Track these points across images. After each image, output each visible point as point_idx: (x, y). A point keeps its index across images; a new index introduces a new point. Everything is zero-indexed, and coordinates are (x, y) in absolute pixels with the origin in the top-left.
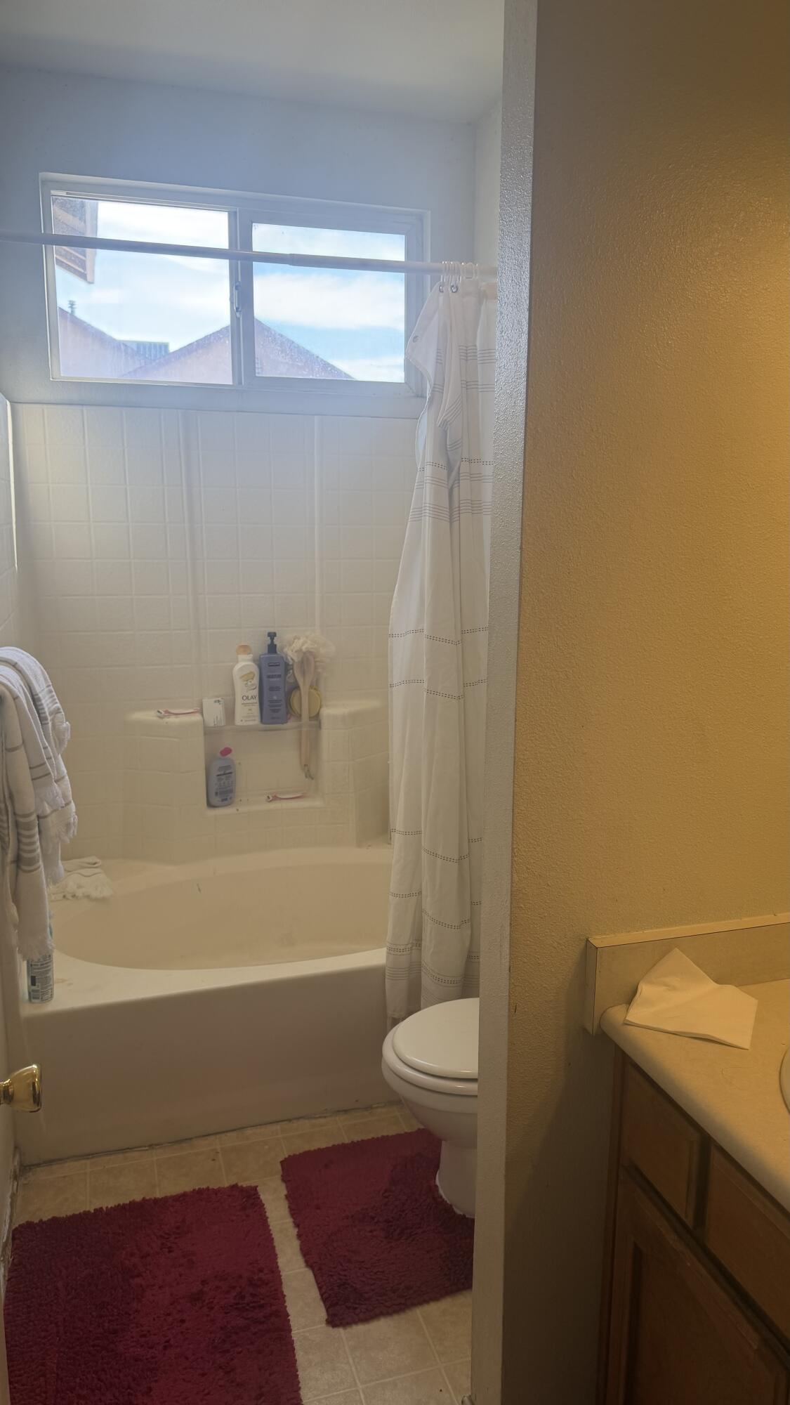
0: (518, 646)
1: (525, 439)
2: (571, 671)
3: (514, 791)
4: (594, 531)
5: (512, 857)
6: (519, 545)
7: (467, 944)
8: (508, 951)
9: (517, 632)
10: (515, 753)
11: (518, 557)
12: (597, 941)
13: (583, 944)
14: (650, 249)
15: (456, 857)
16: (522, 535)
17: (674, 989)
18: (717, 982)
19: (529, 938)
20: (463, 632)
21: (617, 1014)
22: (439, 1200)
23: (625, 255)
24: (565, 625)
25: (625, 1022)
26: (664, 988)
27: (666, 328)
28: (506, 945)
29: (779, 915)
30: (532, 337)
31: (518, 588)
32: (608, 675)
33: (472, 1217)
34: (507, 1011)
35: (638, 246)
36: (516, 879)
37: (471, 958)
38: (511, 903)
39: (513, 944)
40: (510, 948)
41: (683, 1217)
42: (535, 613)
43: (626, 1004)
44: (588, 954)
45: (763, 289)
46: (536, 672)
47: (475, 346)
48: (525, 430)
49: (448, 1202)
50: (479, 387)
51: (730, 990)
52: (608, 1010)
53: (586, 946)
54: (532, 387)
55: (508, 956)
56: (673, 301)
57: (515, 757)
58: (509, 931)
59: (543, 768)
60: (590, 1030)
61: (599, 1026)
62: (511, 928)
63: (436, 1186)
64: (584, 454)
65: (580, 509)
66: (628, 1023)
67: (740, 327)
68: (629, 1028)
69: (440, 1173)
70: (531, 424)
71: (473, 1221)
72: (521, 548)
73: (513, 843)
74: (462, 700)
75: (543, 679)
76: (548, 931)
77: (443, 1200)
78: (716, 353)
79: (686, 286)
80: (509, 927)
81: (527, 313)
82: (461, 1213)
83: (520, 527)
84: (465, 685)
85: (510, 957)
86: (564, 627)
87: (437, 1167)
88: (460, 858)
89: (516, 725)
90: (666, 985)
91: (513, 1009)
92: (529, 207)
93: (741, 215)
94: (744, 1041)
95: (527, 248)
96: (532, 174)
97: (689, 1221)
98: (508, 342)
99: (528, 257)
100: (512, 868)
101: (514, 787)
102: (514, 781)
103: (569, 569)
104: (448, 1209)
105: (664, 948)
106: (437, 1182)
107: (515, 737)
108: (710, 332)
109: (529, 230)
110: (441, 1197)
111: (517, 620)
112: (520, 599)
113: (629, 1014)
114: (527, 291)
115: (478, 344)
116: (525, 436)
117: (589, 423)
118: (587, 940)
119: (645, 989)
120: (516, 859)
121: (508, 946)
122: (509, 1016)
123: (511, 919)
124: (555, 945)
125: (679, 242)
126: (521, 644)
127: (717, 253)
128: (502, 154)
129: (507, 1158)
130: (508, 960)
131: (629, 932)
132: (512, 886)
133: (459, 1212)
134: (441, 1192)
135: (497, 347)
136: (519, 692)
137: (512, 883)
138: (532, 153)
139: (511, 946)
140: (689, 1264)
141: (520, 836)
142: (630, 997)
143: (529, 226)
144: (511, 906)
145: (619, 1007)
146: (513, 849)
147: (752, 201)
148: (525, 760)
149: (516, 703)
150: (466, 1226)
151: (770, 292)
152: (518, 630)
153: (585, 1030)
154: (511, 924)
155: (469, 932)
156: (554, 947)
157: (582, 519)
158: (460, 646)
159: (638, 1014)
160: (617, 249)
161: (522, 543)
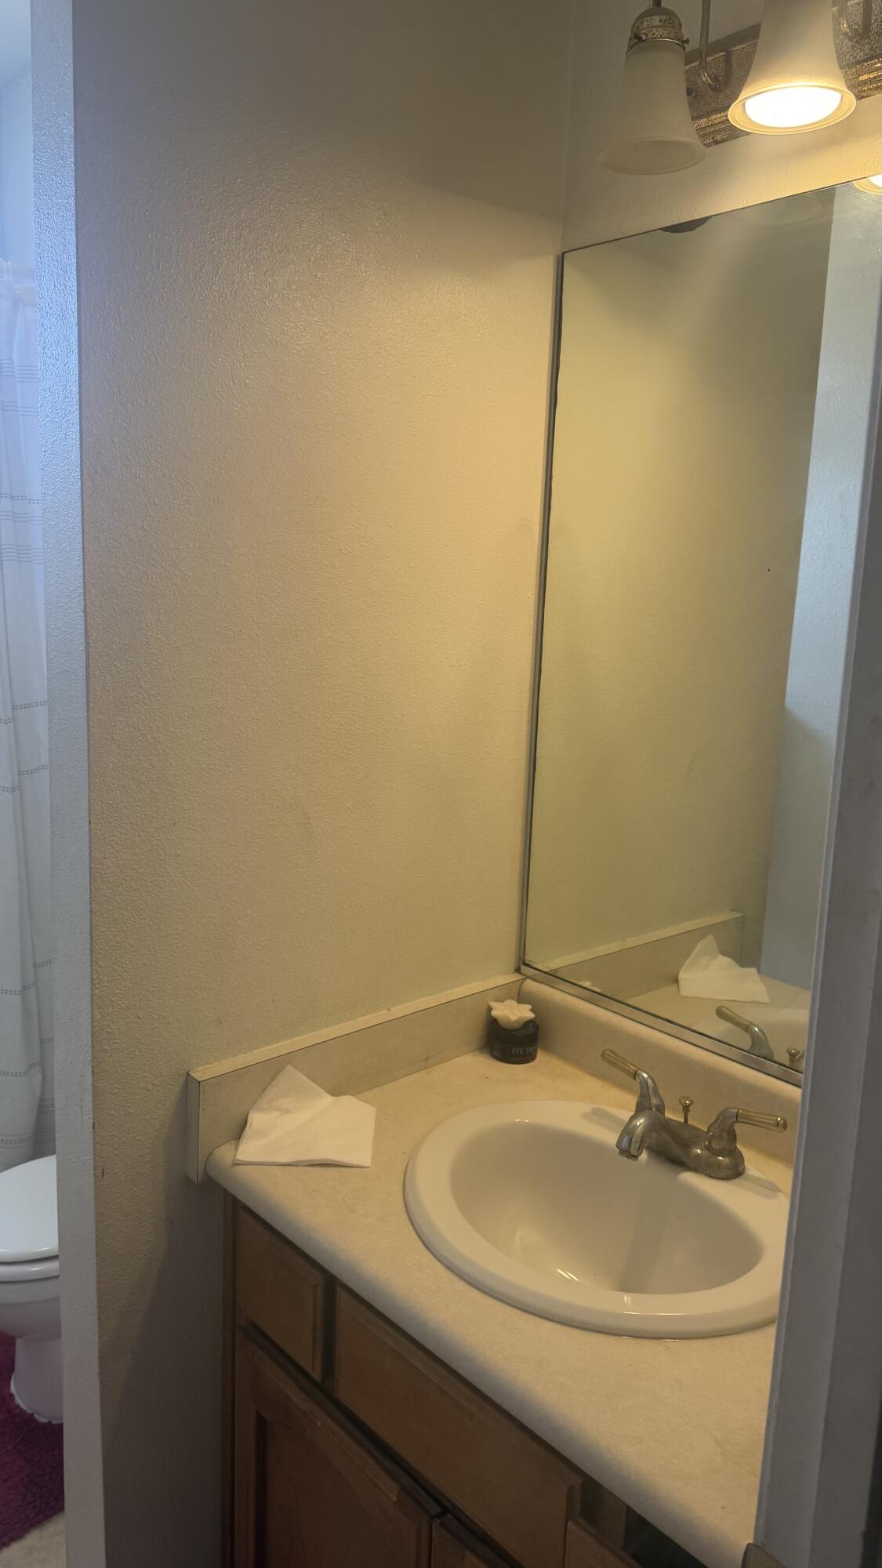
0: (89, 731)
1: (81, 479)
2: (157, 760)
3: (91, 908)
4: (175, 594)
5: (92, 990)
6: (83, 607)
7: (38, 1091)
8: (91, 1105)
9: (86, 714)
10: (90, 862)
11: (82, 623)
12: (199, 1074)
13: (183, 1079)
14: (220, 272)
15: (19, 988)
16: (85, 595)
17: (287, 1111)
18: (333, 1094)
19: (117, 1086)
20: (14, 708)
21: (224, 1154)
22: (17, 1411)
23: (191, 275)
24: (147, 705)
25: (236, 1162)
26: (277, 1113)
27: (242, 365)
28: (89, 1098)
29: (392, 1009)
30: (84, 357)
31: (84, 660)
32: (201, 762)
33: (59, 1422)
34: (92, 1177)
35: (206, 266)
36: (98, 1016)
37: (43, 1111)
38: (93, 1047)
39: (96, 1094)
40: (93, 1101)
41: (310, 1371)
42: (108, 690)
43: (235, 1139)
44: (190, 1091)
45: (344, 333)
46: (113, 762)
47: (12, 360)
48: (81, 468)
49: (28, 1411)
50: (20, 409)
51: (346, 1100)
52: (215, 1151)
53: (187, 1081)
54: (87, 418)
55: (91, 1112)
56: (248, 334)
57: (91, 868)
58: (91, 1080)
59: (127, 878)
60: (194, 1178)
61: (205, 1171)
62: (93, 1077)
63: (12, 1395)
64: (157, 502)
65: (156, 568)
66: (238, 1162)
67: (323, 373)
68: (240, 1167)
69: (15, 1378)
70: (88, 462)
71: (61, 1426)
72: (85, 612)
73: (92, 973)
74: (18, 792)
75: (123, 770)
76: (139, 1072)
77: (22, 1410)
78: (298, 399)
79: (263, 320)
80: (91, 1077)
81: (76, 328)
82: (46, 1421)
83: (82, 585)
84: (20, 773)
85: (94, 1112)
86: (146, 707)
87: (11, 1369)
88: (25, 988)
89: (90, 828)
90: (279, 1109)
91: (100, 1173)
92: (72, 200)
93: (318, 248)
94: (363, 1157)
95: (72, 249)
96: (73, 160)
97: (317, 1375)
98: (54, 361)
99: (74, 260)
100: (92, 1004)
101: (91, 904)
102: (90, 897)
103: (147, 638)
104: (28, 1420)
105: (275, 1067)
106: (13, 1389)
107: (90, 842)
108: (291, 374)
109: (74, 227)
110: (18, 1406)
111: (85, 700)
112: (88, 673)
113: (238, 1153)
114: (75, 301)
115: (15, 357)
116: (82, 476)
117: (159, 466)
118: (188, 1074)
119: (256, 1119)
120: (96, 992)
121: (91, 1099)
122: (95, 1182)
123: (93, 1067)
124: (150, 1087)
125: (252, 268)
126: (91, 729)
127: (294, 287)
128: (34, 130)
129: (100, 1352)
130: (91, 1116)
131: (236, 1056)
132: (93, 1026)
133: (43, 1420)
134: (18, 1401)
135: (39, 365)
136: (92, 787)
137: (93, 1021)
138: (73, 134)
139: (93, 1098)
140: (319, 1424)
141: (101, 964)
142: (239, 1131)
143: (74, 223)
144: (92, 1051)
145: (227, 1145)
146: (92, 980)
147: (329, 235)
148: (103, 869)
149: (90, 802)
150: (53, 1434)
151: (351, 337)
152: (88, 712)
153: (188, 1180)
154: (93, 1072)
155: (39, 1077)
156: (148, 1090)
157: (159, 580)
158: (11, 725)
159: (249, 1150)
160: (181, 266)
161: (85, 605)
